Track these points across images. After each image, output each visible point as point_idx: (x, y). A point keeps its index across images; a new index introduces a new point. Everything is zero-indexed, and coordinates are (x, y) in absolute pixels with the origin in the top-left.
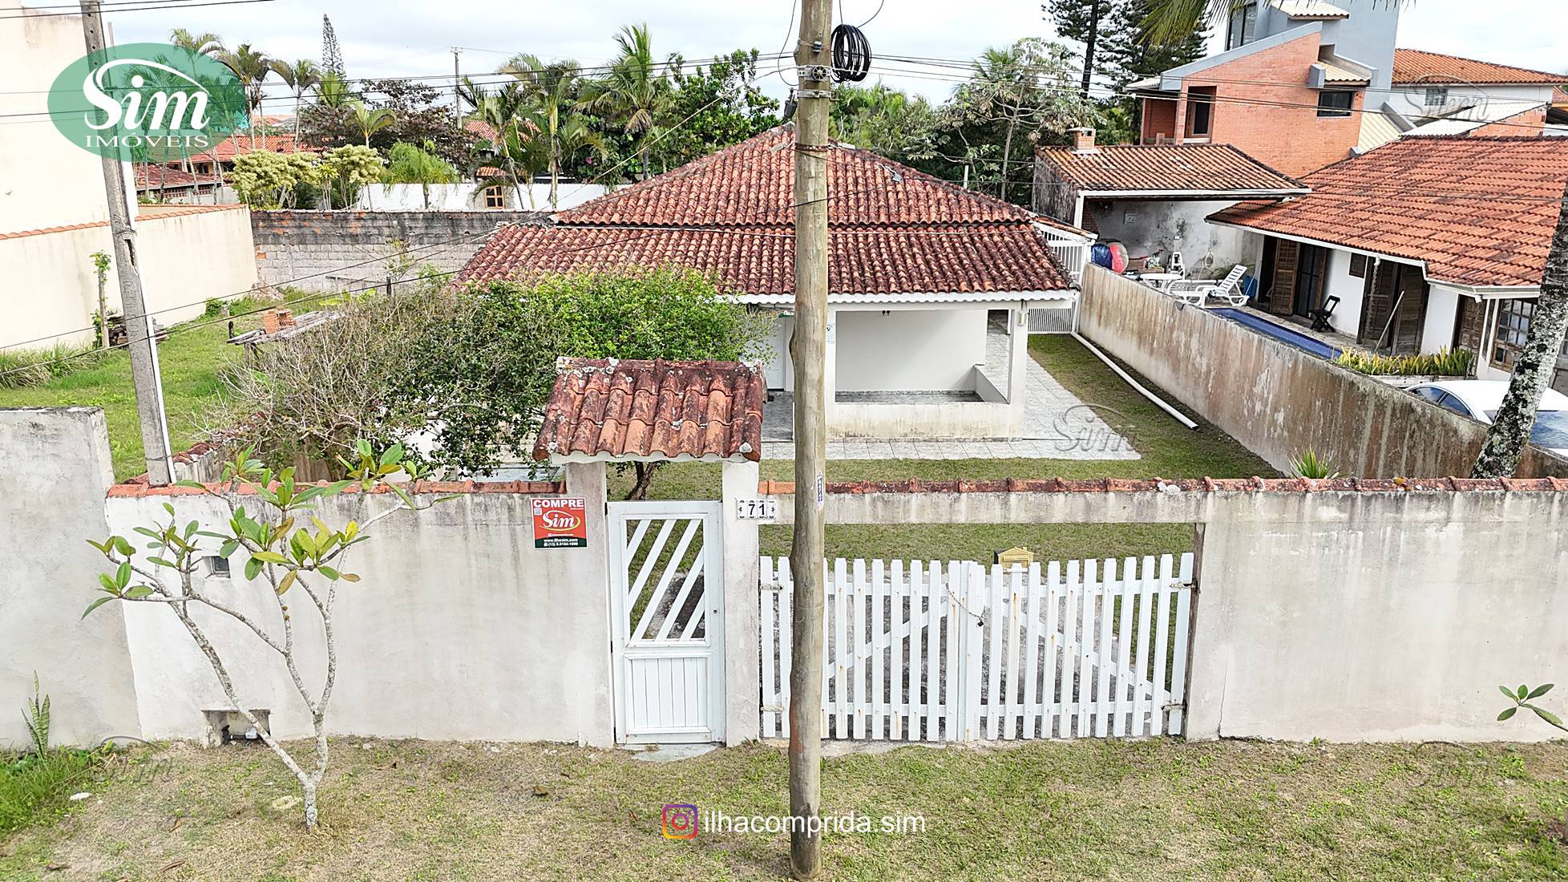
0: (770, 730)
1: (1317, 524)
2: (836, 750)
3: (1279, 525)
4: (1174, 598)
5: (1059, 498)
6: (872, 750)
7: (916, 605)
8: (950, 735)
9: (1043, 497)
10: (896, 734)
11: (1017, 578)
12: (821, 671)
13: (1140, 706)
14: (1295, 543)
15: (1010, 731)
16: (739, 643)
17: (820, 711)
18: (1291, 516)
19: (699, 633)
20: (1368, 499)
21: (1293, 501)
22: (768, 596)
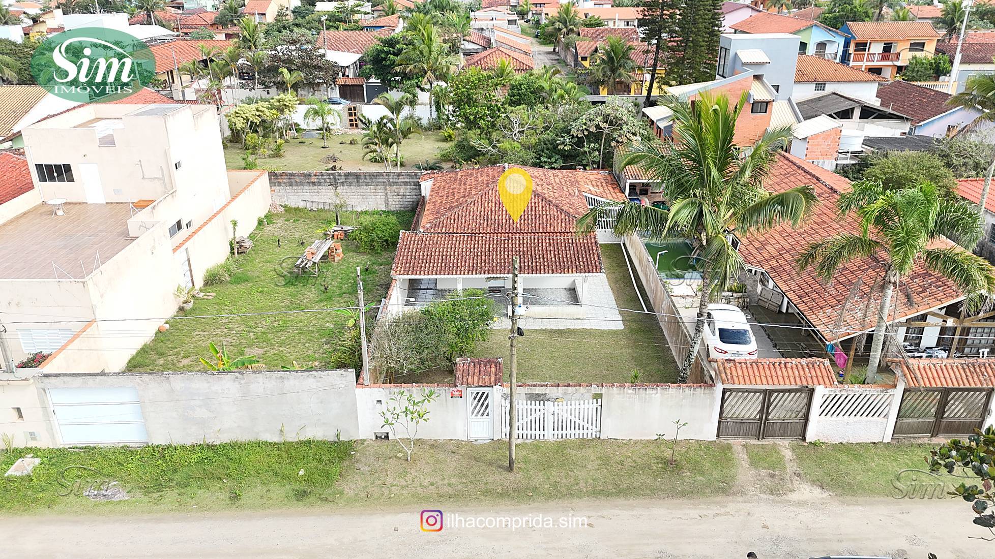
0: (504, 436)
1: (628, 394)
2: (519, 441)
3: (619, 394)
4: (597, 408)
5: (570, 388)
6: (527, 441)
7: (537, 411)
8: (545, 438)
9: (566, 388)
10: (533, 437)
11: (560, 405)
12: (516, 424)
13: (590, 432)
14: (623, 398)
15: (560, 437)
16: (497, 419)
17: (515, 433)
18: (622, 392)
19: (487, 415)
20: (639, 389)
21: (622, 389)
22: (503, 408)
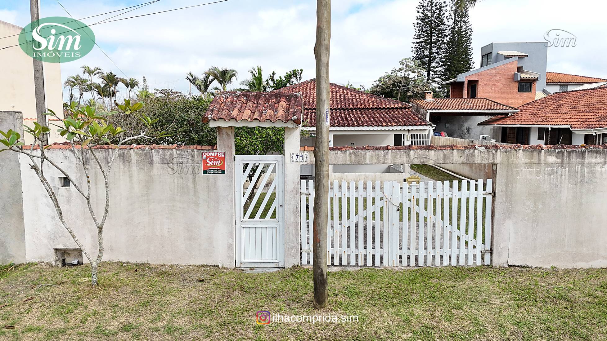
0: (304, 262)
1: (547, 164)
2: (335, 269)
3: (530, 165)
4: (484, 199)
5: (432, 153)
6: (350, 269)
7: (369, 202)
8: (385, 263)
9: (425, 152)
10: (361, 263)
11: (414, 189)
13: (471, 251)
14: (538, 173)
15: (413, 263)
16: (291, 219)
17: (327, 252)
18: (535, 160)
20: (569, 153)
21: (536, 154)
22: (304, 198)
